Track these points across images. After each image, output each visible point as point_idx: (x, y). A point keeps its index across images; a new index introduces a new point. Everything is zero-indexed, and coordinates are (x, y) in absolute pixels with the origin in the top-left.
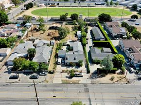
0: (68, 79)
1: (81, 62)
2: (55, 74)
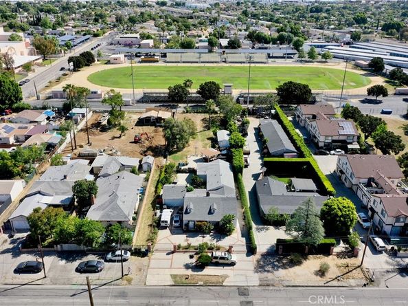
1: (230, 221)
2: (153, 257)
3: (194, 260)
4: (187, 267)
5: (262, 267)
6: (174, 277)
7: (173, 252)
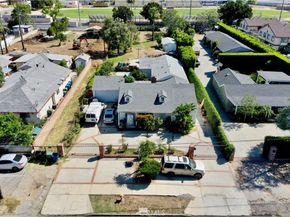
0: (124, 190)
1: (187, 113)
2: (65, 165)
3: (132, 170)
4: (120, 180)
5: (248, 180)
6: (94, 198)
7: (98, 158)
